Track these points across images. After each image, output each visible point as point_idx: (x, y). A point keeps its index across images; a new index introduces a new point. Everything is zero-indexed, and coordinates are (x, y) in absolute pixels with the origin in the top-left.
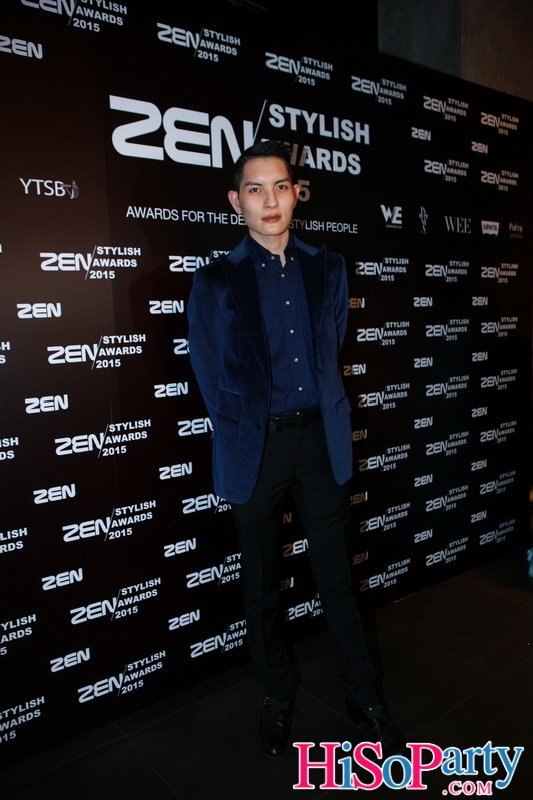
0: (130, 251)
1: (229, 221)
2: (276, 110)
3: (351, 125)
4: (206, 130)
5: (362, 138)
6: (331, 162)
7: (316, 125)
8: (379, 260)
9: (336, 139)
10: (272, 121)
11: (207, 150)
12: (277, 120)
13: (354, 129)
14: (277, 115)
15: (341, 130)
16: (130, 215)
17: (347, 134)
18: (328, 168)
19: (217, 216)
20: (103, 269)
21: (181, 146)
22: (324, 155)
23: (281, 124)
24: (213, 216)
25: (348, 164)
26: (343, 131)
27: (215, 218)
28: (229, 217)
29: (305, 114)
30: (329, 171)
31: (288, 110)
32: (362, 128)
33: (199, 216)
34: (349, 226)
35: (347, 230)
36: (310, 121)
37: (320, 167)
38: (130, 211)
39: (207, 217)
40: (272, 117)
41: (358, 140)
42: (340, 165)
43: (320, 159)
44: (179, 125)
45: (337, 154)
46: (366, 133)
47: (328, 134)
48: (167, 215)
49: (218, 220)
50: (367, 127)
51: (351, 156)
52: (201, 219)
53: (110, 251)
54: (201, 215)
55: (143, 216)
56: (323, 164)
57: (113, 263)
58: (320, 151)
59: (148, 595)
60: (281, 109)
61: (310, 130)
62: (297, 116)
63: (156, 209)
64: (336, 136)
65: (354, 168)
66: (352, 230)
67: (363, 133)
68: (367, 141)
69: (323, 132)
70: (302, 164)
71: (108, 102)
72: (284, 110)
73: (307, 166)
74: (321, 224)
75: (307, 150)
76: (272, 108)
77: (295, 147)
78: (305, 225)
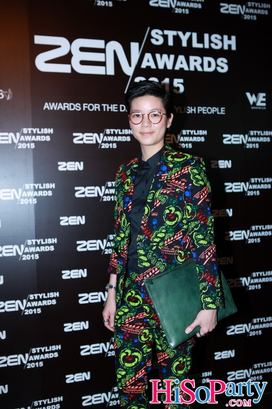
0: (46, 131)
1: (119, 109)
2: (157, 33)
3: (219, 37)
4: (103, 51)
5: (230, 46)
6: (202, 65)
7: (190, 40)
8: (245, 132)
9: (207, 49)
10: (153, 41)
11: (103, 64)
12: (157, 40)
13: (222, 40)
14: (157, 36)
15: (210, 42)
16: (47, 109)
17: (216, 45)
18: (200, 69)
19: (110, 106)
20: (26, 142)
21: (83, 63)
22: (195, 61)
23: (161, 41)
24: (106, 107)
25: (217, 65)
26: (212, 42)
27: (108, 108)
28: (119, 107)
29: (180, 34)
30: (200, 72)
31: (166, 32)
32: (229, 39)
33: (96, 107)
34: (217, 109)
35: (216, 113)
36: (184, 38)
37: (192, 69)
38: (46, 106)
39: (102, 107)
40: (153, 38)
41: (226, 48)
42: (210, 65)
43: (192, 64)
44: (83, 49)
45: (206, 59)
46: (233, 42)
47: (201, 46)
48: (72, 107)
49: (110, 109)
50: (233, 38)
51: (219, 60)
52: (97, 109)
53: (32, 131)
54: (97, 106)
55: (55, 109)
56: (195, 67)
57: (34, 138)
58: (192, 58)
59: (51, 356)
60: (160, 32)
61: (184, 44)
62: (174, 36)
63: (64, 104)
64: (207, 46)
65: (222, 68)
66: (220, 111)
67: (231, 43)
68: (234, 48)
69: (195, 44)
70: (177, 68)
71: (33, 39)
72: (163, 32)
73: (182, 69)
74: (193, 108)
75: (181, 58)
76: (153, 33)
77: (172, 57)
78: (179, 110)
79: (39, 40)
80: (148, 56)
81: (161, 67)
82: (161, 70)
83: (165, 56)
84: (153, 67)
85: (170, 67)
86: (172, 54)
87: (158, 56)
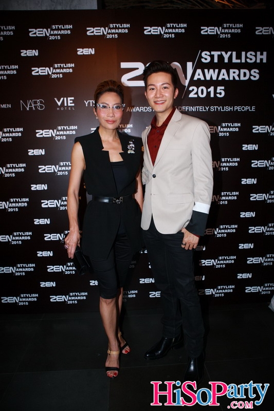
0: (128, 126)
2: (206, 54)
3: (254, 54)
5: (261, 59)
6: (239, 75)
7: (230, 58)
8: (270, 124)
9: (243, 63)
10: (203, 60)
12: (206, 59)
13: (256, 56)
14: (206, 57)
15: (246, 57)
17: (251, 59)
18: (237, 78)
23: (209, 59)
25: (251, 75)
26: (248, 58)
29: (223, 53)
30: (237, 80)
31: (213, 53)
32: (262, 54)
34: (249, 108)
35: (248, 110)
36: (226, 57)
37: (231, 78)
38: (129, 110)
40: (203, 58)
41: (258, 61)
42: (245, 75)
43: (232, 75)
45: (242, 71)
46: (264, 56)
47: (239, 61)
48: (146, 109)
50: (265, 53)
51: (253, 71)
53: (119, 126)
55: (134, 111)
56: (234, 77)
57: (120, 131)
58: (231, 71)
60: (208, 53)
61: (226, 61)
62: (218, 55)
63: (141, 107)
64: (243, 61)
65: (255, 77)
66: (251, 109)
67: (262, 57)
68: (265, 61)
69: (234, 60)
70: (220, 78)
71: (120, 65)
72: (210, 53)
73: (223, 79)
74: (231, 107)
75: (224, 71)
76: (203, 54)
77: (217, 71)
78: (220, 109)
79: (124, 65)
80: (199, 71)
81: (208, 78)
82: (208, 80)
83: (211, 71)
84: (202, 78)
85: (214, 78)
86: (217, 69)
87: (206, 71)
